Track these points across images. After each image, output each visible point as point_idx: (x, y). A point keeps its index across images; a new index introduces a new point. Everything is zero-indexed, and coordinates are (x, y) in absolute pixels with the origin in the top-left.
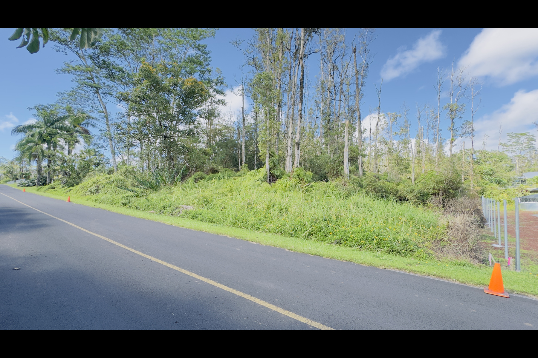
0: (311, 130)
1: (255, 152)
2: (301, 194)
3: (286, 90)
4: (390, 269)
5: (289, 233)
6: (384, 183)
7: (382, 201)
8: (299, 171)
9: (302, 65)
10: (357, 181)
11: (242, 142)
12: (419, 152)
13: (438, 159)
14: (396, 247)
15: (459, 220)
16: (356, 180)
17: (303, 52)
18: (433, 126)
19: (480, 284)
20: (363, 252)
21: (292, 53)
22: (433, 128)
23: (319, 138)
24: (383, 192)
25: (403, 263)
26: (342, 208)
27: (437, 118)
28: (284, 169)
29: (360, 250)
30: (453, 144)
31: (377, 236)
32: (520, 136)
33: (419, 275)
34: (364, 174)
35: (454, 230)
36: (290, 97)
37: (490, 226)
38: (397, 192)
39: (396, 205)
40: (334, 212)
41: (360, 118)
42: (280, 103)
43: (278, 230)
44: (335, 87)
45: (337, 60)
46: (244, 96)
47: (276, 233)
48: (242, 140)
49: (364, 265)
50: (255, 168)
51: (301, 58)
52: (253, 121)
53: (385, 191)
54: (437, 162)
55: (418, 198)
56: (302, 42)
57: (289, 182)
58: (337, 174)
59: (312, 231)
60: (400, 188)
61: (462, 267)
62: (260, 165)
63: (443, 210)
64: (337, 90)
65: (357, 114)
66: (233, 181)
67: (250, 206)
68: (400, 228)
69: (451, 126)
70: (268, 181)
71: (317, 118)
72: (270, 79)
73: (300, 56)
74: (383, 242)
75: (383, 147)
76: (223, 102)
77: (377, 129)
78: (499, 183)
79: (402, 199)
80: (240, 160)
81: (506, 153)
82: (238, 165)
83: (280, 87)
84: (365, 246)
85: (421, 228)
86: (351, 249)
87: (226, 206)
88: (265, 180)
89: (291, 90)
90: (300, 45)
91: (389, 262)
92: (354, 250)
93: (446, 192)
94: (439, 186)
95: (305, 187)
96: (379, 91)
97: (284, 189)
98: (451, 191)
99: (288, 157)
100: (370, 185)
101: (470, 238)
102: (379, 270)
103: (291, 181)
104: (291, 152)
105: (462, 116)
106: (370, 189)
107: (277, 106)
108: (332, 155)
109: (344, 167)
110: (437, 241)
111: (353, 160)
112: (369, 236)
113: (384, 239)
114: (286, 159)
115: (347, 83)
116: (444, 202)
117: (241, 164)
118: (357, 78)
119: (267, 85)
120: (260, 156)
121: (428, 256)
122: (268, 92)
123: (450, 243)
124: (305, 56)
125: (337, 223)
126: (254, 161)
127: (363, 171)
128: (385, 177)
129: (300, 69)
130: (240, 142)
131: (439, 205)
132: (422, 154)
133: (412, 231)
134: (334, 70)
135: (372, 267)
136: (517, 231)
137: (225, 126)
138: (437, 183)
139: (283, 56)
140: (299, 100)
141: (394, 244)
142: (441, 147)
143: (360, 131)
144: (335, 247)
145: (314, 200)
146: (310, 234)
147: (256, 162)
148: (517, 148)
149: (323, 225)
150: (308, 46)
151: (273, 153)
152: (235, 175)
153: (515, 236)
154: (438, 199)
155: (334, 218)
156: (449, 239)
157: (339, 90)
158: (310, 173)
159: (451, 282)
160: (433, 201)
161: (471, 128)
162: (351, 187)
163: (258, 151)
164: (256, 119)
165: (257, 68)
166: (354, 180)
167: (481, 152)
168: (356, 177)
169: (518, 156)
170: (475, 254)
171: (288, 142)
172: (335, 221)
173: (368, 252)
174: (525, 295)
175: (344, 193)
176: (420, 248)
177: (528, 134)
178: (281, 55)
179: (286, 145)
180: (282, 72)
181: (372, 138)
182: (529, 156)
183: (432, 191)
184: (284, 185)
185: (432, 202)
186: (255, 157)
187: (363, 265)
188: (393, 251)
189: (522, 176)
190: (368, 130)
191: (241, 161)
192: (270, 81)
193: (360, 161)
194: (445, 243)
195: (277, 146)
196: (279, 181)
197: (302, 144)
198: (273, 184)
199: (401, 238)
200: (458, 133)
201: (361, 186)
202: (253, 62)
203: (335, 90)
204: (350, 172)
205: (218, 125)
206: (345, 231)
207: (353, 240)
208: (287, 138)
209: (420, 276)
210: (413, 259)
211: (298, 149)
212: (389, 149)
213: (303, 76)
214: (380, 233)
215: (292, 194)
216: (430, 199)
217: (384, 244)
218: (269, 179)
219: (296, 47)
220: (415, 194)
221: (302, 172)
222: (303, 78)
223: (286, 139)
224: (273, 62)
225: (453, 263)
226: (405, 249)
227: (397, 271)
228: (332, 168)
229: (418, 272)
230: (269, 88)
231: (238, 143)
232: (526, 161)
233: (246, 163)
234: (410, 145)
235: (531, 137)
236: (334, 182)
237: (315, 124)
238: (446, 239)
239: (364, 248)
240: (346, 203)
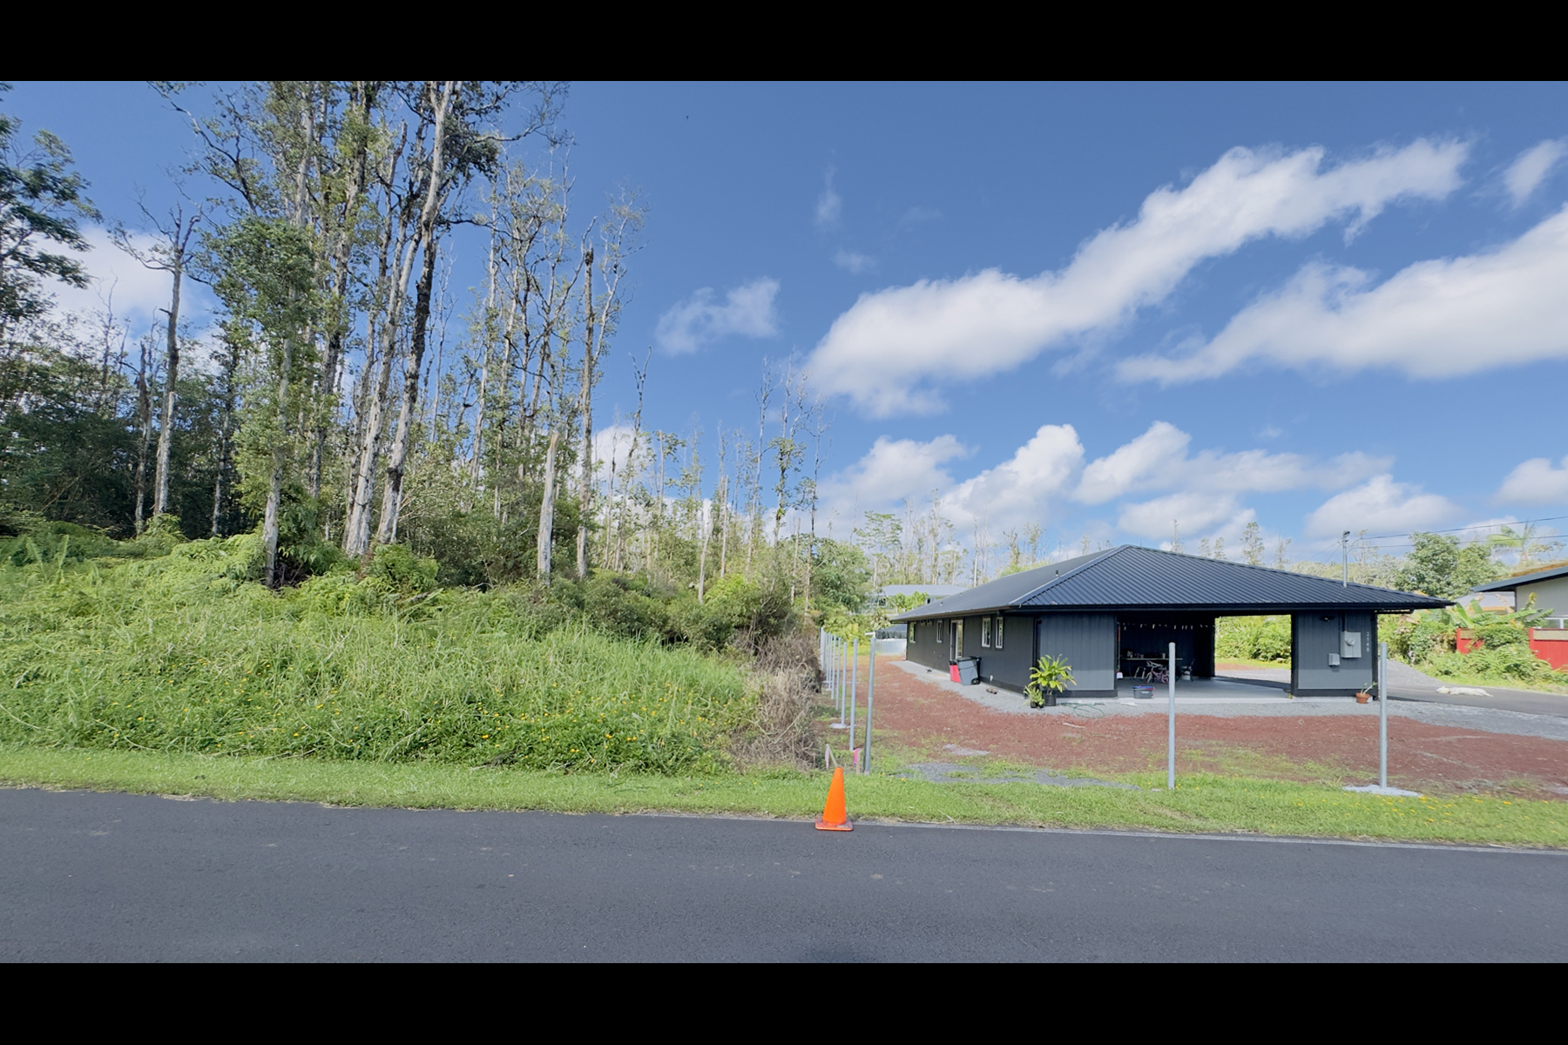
0: (444, 437)
1: (220, 477)
2: (396, 625)
3: (363, 303)
4: (639, 813)
5: (342, 750)
6: (636, 599)
7: (630, 645)
8: (392, 556)
9: (429, 247)
10: (571, 593)
11: (156, 435)
12: (717, 531)
13: (752, 550)
14: (654, 756)
15: (781, 680)
16: (567, 588)
17: (434, 208)
18: (748, 478)
19: (811, 812)
20: (573, 777)
21: (395, 200)
22: (747, 482)
23: (469, 467)
24: (633, 621)
25: (667, 790)
26: (524, 663)
27: (755, 461)
28: (339, 546)
29: (566, 774)
30: (781, 521)
31: (611, 733)
32: (882, 519)
33: (701, 815)
34: (590, 574)
35: (771, 703)
36: (377, 327)
37: (829, 687)
38: (665, 622)
39: (660, 652)
40: (500, 678)
41: (589, 431)
42: (336, 338)
43: (295, 743)
44: (527, 335)
45: (538, 266)
46: (183, 276)
47: (284, 753)
48: (161, 429)
49: (575, 814)
50: (214, 529)
51: (427, 225)
52: (215, 369)
53: (638, 620)
54: (749, 555)
55: (707, 635)
56: (434, 180)
57: (352, 586)
58: (517, 567)
59: (426, 736)
60: (672, 610)
61: (781, 782)
62: (239, 522)
63: (754, 660)
64: (532, 345)
65: (584, 420)
66: (94, 572)
67: (178, 666)
68: (667, 710)
69: (779, 484)
70: (269, 579)
71: (466, 406)
72: (306, 250)
73: (424, 218)
74: (625, 747)
75: (640, 509)
76: (68, 272)
77: (629, 466)
78: (847, 602)
79: (673, 639)
80: (140, 496)
81: (861, 547)
82: (133, 512)
83: (342, 288)
84: (581, 761)
85: (710, 703)
86: (543, 773)
87: (48, 667)
88: (256, 573)
89: (382, 307)
90: (426, 183)
91: (636, 794)
92: (550, 776)
93: (762, 622)
94: (751, 609)
95: (412, 603)
96: (642, 375)
97: (334, 608)
98: (772, 620)
99: (357, 509)
100: (603, 603)
101: (798, 717)
102: (612, 818)
103: (362, 583)
104: (370, 496)
105: (799, 467)
106: (603, 613)
107: (327, 343)
108: (505, 515)
109: (536, 552)
110: (740, 730)
111: (564, 533)
112: (590, 735)
113: (629, 739)
114: (348, 511)
115: (561, 333)
116: (756, 643)
117: (148, 513)
118: (590, 330)
119: (290, 268)
120: (240, 495)
121: (721, 768)
122: (292, 292)
123: (763, 731)
124: (440, 221)
125: (506, 707)
126: (212, 506)
127: (588, 565)
128: (641, 583)
129: (421, 257)
130: (145, 430)
131: (748, 650)
132: (722, 535)
133: (693, 714)
134: (528, 290)
135: (596, 815)
136: (870, 699)
137: (70, 360)
138: (747, 603)
139: (363, 195)
140: (412, 344)
141: (650, 749)
142: (759, 525)
143: (587, 464)
144: (495, 775)
145: (438, 644)
146: (417, 746)
147: (220, 509)
148: (877, 541)
149: (461, 714)
150: (452, 199)
151: (299, 490)
152: (105, 553)
153: (866, 705)
154: (746, 637)
155: (497, 692)
156: (761, 723)
157: (539, 347)
158: (430, 563)
159: (760, 819)
160: (738, 642)
161: (812, 494)
162: (553, 606)
163: (230, 475)
164: (231, 367)
165: (253, 197)
166: (562, 589)
167: (826, 542)
168: (569, 582)
169: (879, 556)
170: (803, 749)
171: (358, 462)
172: (499, 701)
173: (586, 777)
174: (874, 820)
175: (533, 621)
176: (706, 750)
177: (893, 518)
178: (352, 190)
179: (353, 471)
180: (353, 241)
181: (616, 485)
182: (892, 556)
183: (736, 620)
184: (332, 595)
185: (735, 644)
186: (218, 494)
187: (570, 813)
188: (647, 766)
189: (881, 591)
190: (608, 465)
191: (149, 502)
192: (305, 258)
193: (580, 540)
194: (754, 733)
195: (314, 471)
196: (315, 582)
197: (412, 473)
198: (289, 590)
199: (665, 732)
200: (790, 501)
201: (580, 604)
202: (233, 171)
203: (528, 344)
204: (553, 567)
205: (30, 349)
206: (529, 727)
207: (548, 748)
208: (356, 449)
209: (702, 817)
210: (689, 778)
211: (396, 489)
212: (655, 516)
213: (429, 277)
214: (621, 726)
215: (361, 623)
216: (733, 636)
217: (628, 750)
218: (271, 573)
219: (411, 184)
220: (703, 627)
221: (404, 558)
222: (429, 285)
223: (354, 451)
224: (322, 201)
225: (765, 776)
226: (674, 757)
227: (654, 814)
228: (501, 552)
229: (700, 808)
230: (298, 279)
231: (139, 433)
232: (889, 566)
233: (171, 510)
234: (699, 513)
235: (897, 523)
236: (505, 593)
237: (457, 421)
238: (756, 723)
239: (577, 766)
240: (538, 651)
